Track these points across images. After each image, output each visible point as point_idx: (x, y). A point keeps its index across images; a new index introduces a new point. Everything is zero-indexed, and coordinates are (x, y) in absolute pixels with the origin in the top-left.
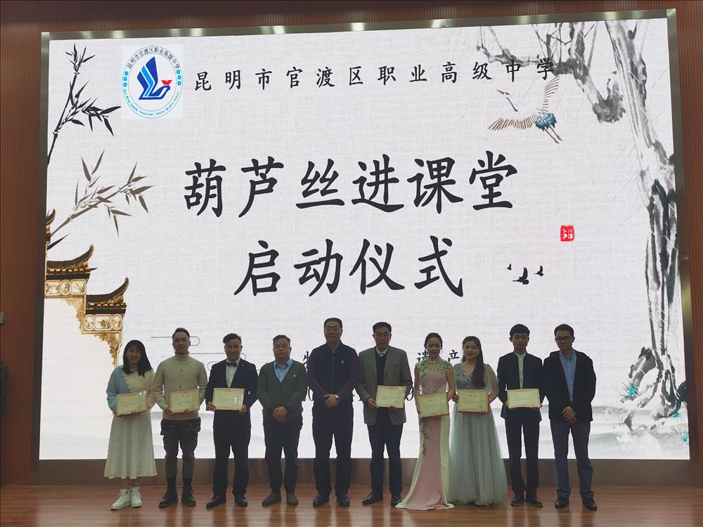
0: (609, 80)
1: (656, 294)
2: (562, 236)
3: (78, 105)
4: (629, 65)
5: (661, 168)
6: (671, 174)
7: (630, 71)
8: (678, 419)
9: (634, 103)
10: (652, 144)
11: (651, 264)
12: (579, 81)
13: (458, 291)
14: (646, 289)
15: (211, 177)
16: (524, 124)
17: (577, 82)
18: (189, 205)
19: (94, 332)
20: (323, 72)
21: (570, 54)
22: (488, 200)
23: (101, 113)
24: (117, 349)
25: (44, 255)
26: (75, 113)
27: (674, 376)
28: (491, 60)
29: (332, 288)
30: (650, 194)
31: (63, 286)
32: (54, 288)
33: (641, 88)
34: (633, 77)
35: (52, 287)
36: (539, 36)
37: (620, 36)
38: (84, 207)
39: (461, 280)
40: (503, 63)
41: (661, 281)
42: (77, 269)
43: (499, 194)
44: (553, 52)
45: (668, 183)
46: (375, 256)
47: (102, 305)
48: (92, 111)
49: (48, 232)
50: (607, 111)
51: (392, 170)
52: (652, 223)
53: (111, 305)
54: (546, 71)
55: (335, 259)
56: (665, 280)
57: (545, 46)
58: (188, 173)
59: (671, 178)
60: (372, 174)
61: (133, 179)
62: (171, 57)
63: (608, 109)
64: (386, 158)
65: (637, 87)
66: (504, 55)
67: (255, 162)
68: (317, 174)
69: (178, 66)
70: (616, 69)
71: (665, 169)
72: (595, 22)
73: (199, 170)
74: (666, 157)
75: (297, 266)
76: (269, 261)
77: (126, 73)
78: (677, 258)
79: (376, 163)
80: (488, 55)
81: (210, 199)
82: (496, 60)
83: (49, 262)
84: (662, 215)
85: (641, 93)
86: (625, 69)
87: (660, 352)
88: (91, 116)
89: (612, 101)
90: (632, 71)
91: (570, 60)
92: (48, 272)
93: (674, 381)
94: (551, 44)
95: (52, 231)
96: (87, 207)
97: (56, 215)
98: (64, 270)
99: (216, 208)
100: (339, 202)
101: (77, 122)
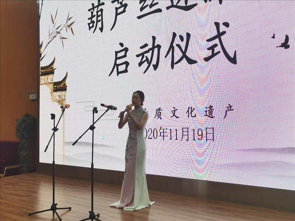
13: (233, 60)
15: (98, 10)
18: (90, 28)
19: (56, 101)
25: (39, 64)
29: (156, 67)
31: (46, 78)
32: (43, 80)
35: (43, 79)
39: (235, 51)
42: (49, 70)
46: (180, 43)
47: (59, 87)
49: (40, 53)
53: (62, 86)
55: (157, 49)
58: (89, 10)
61: (68, 19)
73: (94, 8)
75: (138, 56)
76: (124, 54)
81: (98, 23)
83: (41, 67)
92: (41, 72)
96: (53, 37)
97: (43, 44)
98: (46, 71)
99: (101, 27)
100: (159, 10)
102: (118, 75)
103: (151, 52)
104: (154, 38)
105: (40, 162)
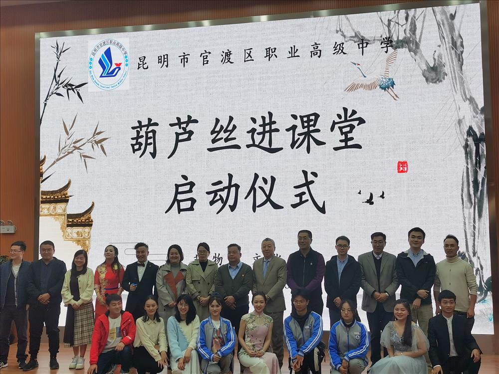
0: (435, 52)
1: (470, 211)
2: (399, 169)
3: (60, 83)
4: (450, 40)
5: (474, 117)
6: (482, 121)
7: (451, 45)
8: (486, 304)
9: (454, 68)
10: (467, 98)
11: (465, 189)
12: (412, 53)
13: (322, 210)
14: (462, 207)
15: (148, 131)
16: (370, 87)
17: (411, 54)
18: (134, 151)
19: (72, 239)
20: (226, 53)
21: (405, 33)
22: (344, 143)
23: (75, 88)
25: (39, 187)
26: (58, 88)
27: (482, 273)
28: (346, 40)
29: (233, 208)
30: (465, 137)
31: (52, 208)
32: (46, 209)
33: (459, 57)
34: (453, 49)
36: (382, 21)
37: (444, 17)
38: (65, 153)
39: (324, 202)
40: (355, 42)
41: (473, 202)
42: (60, 197)
43: (352, 139)
44: (392, 32)
45: (479, 128)
46: (263, 185)
47: (77, 221)
48: (69, 87)
49: (41, 171)
50: (433, 75)
51: (275, 122)
52: (467, 158)
53: (83, 221)
54: (387, 47)
55: (234, 188)
56: (476, 201)
57: (387, 29)
58: (133, 128)
59: (481, 125)
60: (260, 126)
61: (96, 133)
62: (121, 47)
63: (434, 73)
64: (270, 114)
65: (456, 57)
66: (356, 36)
67: (178, 119)
68: (222, 127)
69: (126, 53)
70: (440, 43)
71: (477, 117)
72: (424, 9)
73: (141, 126)
74: (478, 108)
75: (208, 193)
76: (188, 189)
77: (91, 59)
78: (486, 184)
79: (263, 118)
80: (344, 36)
81: (148, 146)
82: (350, 40)
83: (42, 191)
84: (474, 152)
85: (459, 60)
86: (447, 43)
87: (472, 255)
88: (68, 90)
89: (437, 67)
90: (453, 44)
91: (405, 38)
92: (42, 198)
93: (483, 276)
94: (391, 26)
95: (44, 170)
96: (66, 153)
97: (46, 160)
98: (52, 197)
99: (152, 152)
100: (237, 147)
101: (59, 94)
102: (179, 213)
103: (226, 190)
104: (230, 176)
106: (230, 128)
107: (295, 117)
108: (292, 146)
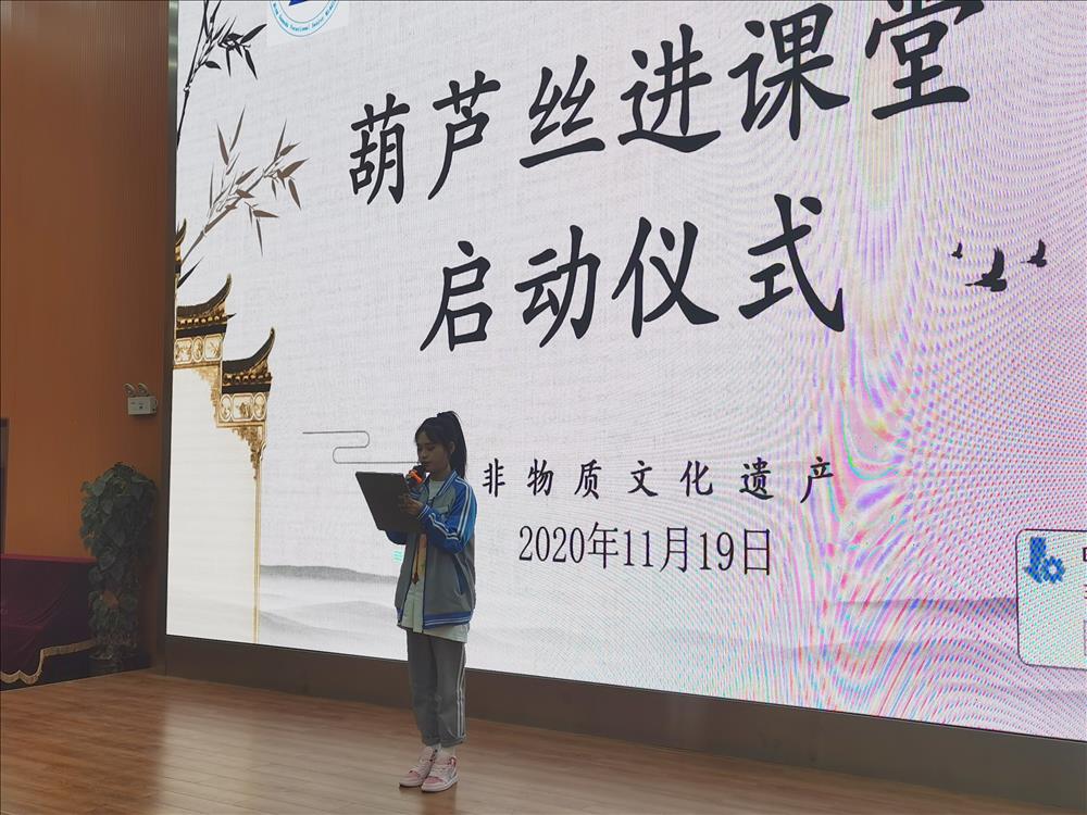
3: (213, 35)
13: (833, 319)
15: (387, 129)
18: (357, 186)
19: (231, 424)
22: (909, 89)
23: (242, 42)
24: (259, 453)
25: (173, 297)
26: (210, 49)
29: (581, 327)
31: (196, 347)
32: (185, 351)
35: (184, 348)
38: (220, 209)
39: (840, 291)
42: (209, 319)
43: (935, 71)
46: (662, 252)
47: (242, 377)
48: (232, 41)
49: (177, 259)
51: (698, 55)
53: (253, 377)
55: (586, 267)
58: (355, 127)
60: (658, 72)
61: (281, 152)
64: (686, 32)
67: (454, 85)
68: (557, 90)
73: (371, 119)
75: (521, 287)
76: (474, 280)
79: (667, 47)
81: (386, 171)
83: (179, 307)
88: (228, 49)
92: (179, 323)
95: (182, 256)
96: (224, 209)
97: (187, 229)
98: (197, 320)
99: (395, 186)
100: (595, 145)
101: (212, 65)
102: (452, 349)
103: (565, 276)
104: (577, 233)
105: (168, 633)
106: (578, 92)
107: (755, 28)
108: (747, 123)
